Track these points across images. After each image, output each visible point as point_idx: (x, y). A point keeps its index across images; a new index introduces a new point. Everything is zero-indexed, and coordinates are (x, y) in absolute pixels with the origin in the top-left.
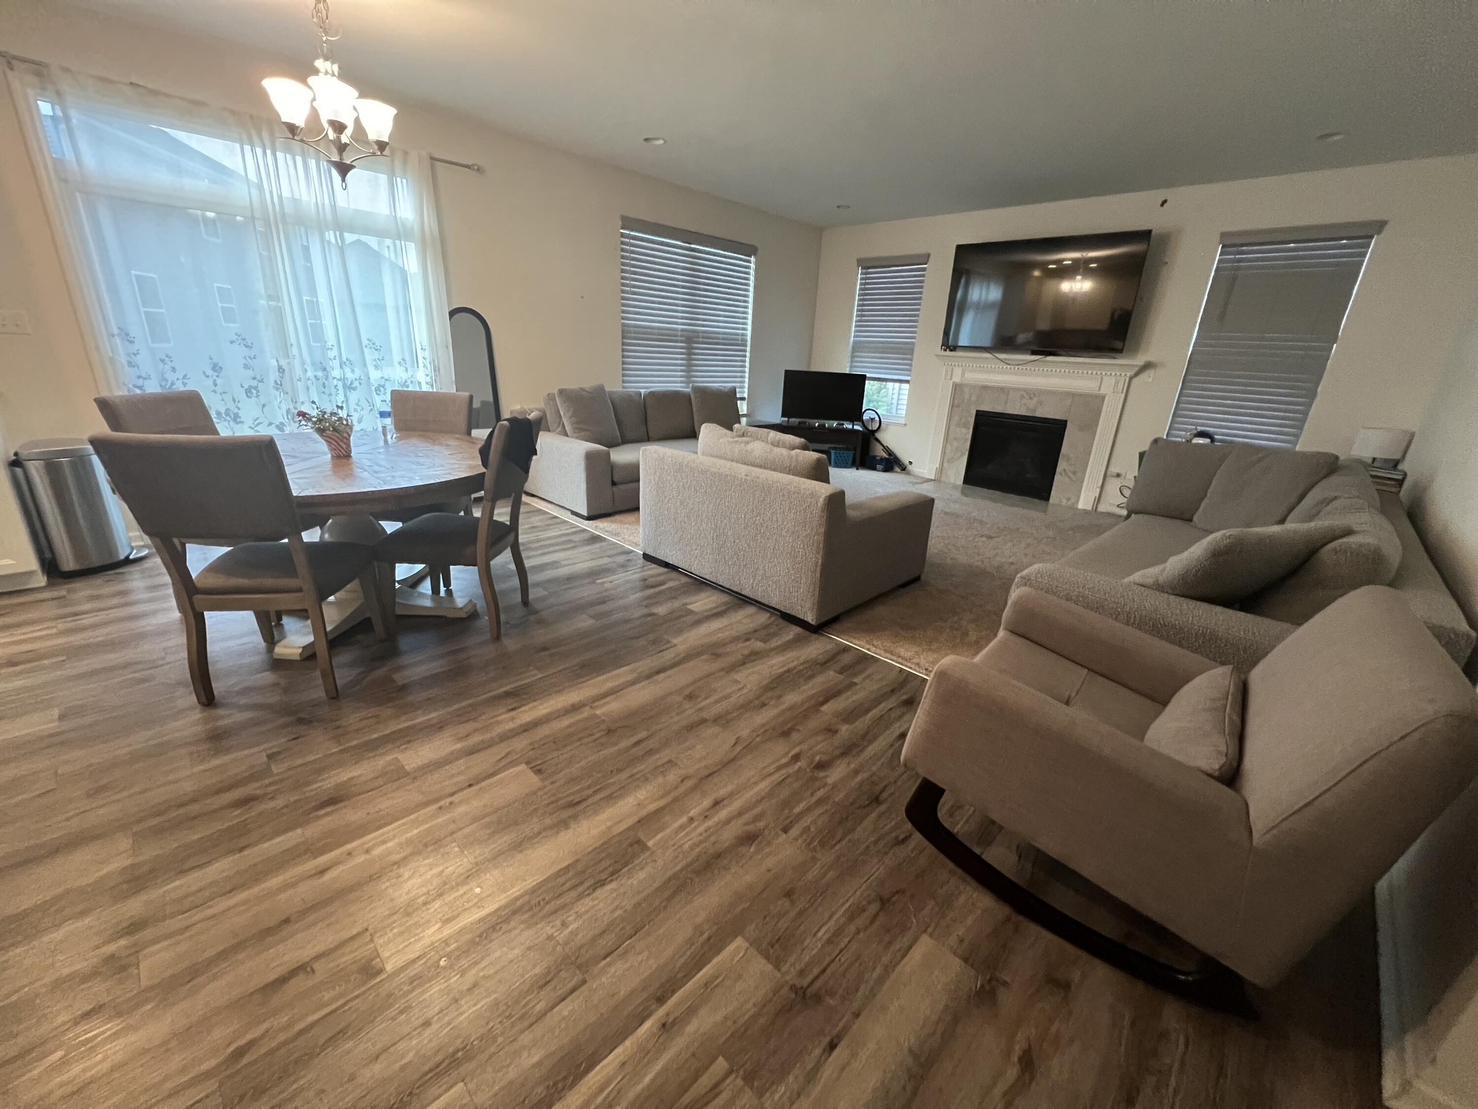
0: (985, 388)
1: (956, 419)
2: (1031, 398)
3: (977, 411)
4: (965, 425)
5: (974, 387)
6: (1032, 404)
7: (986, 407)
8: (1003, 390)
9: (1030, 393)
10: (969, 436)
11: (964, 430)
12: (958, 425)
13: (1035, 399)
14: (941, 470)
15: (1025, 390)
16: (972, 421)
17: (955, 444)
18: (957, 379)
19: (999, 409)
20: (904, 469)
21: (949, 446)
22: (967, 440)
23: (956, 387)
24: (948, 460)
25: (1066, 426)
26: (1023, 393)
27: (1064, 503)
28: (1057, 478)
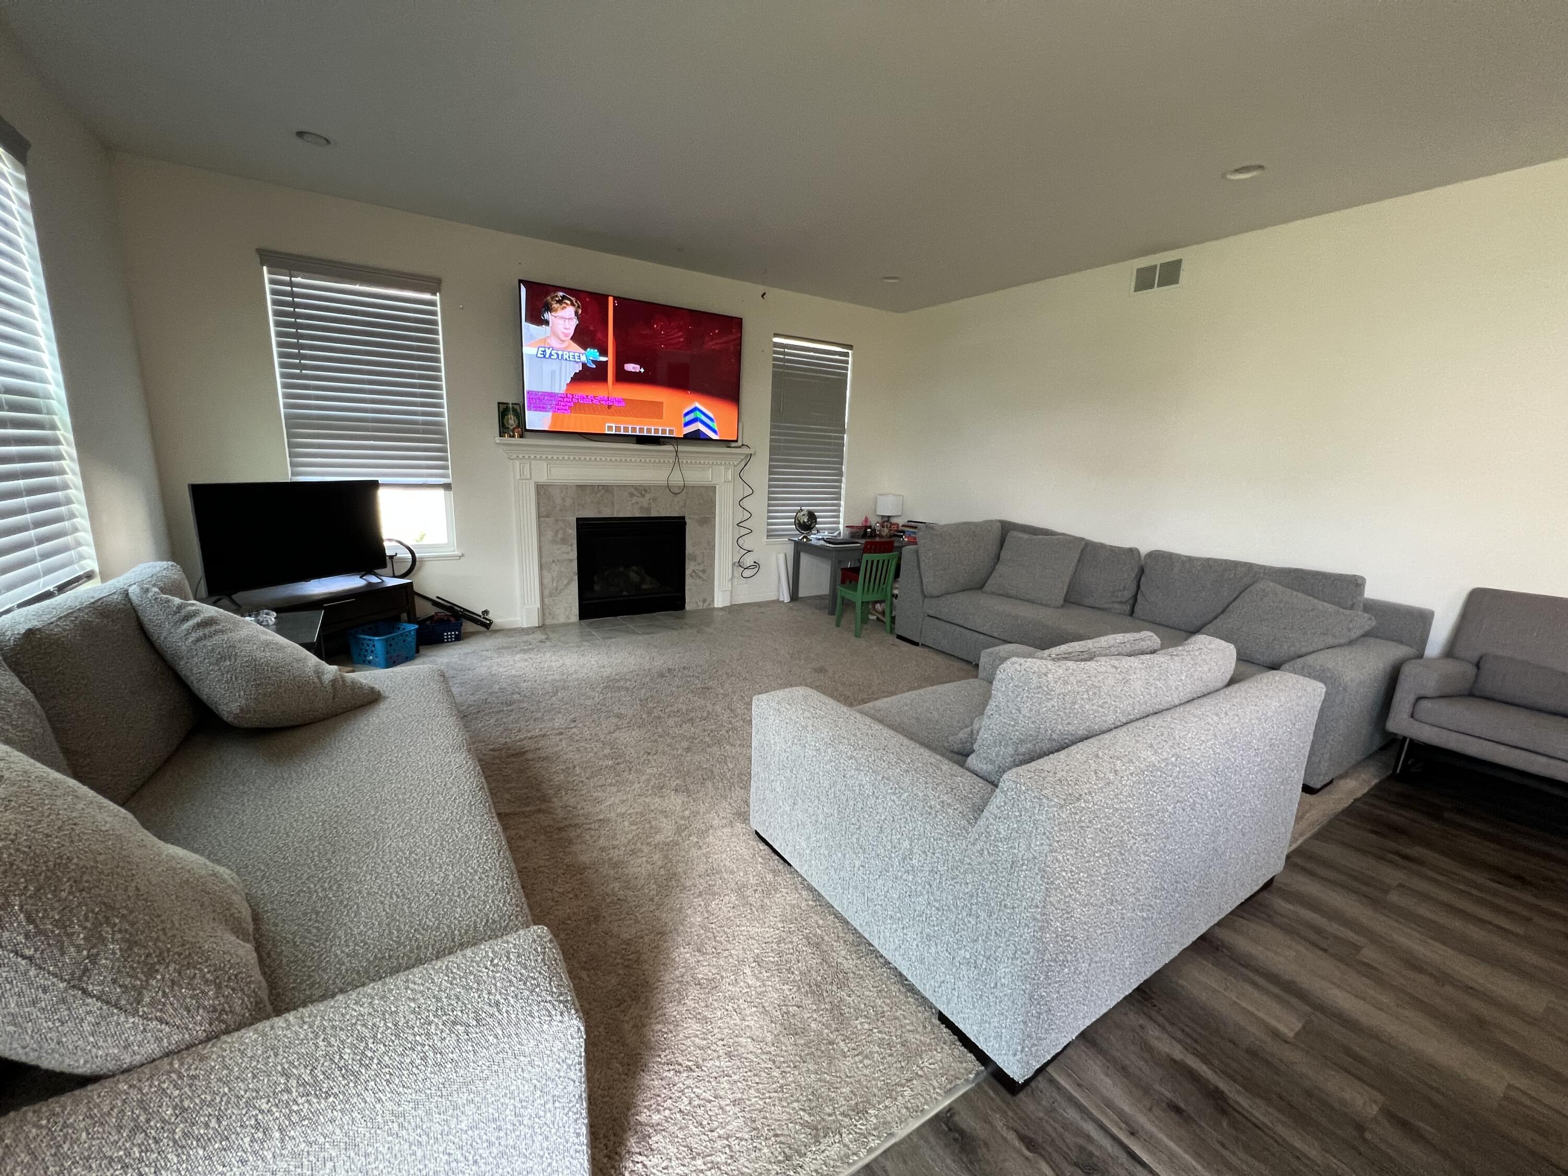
0: (581, 488)
1: (549, 534)
2: (643, 496)
3: (578, 519)
4: (564, 541)
5: (565, 487)
6: (644, 502)
7: (589, 513)
8: (607, 489)
9: (642, 490)
10: (574, 555)
11: (565, 548)
12: (554, 542)
13: (648, 496)
14: (544, 610)
15: (635, 487)
16: (573, 532)
17: (555, 568)
18: (543, 479)
19: (606, 513)
20: (484, 623)
21: (545, 573)
22: (571, 561)
23: (542, 490)
24: (547, 595)
25: (685, 524)
26: (633, 491)
27: (701, 606)
28: (688, 581)
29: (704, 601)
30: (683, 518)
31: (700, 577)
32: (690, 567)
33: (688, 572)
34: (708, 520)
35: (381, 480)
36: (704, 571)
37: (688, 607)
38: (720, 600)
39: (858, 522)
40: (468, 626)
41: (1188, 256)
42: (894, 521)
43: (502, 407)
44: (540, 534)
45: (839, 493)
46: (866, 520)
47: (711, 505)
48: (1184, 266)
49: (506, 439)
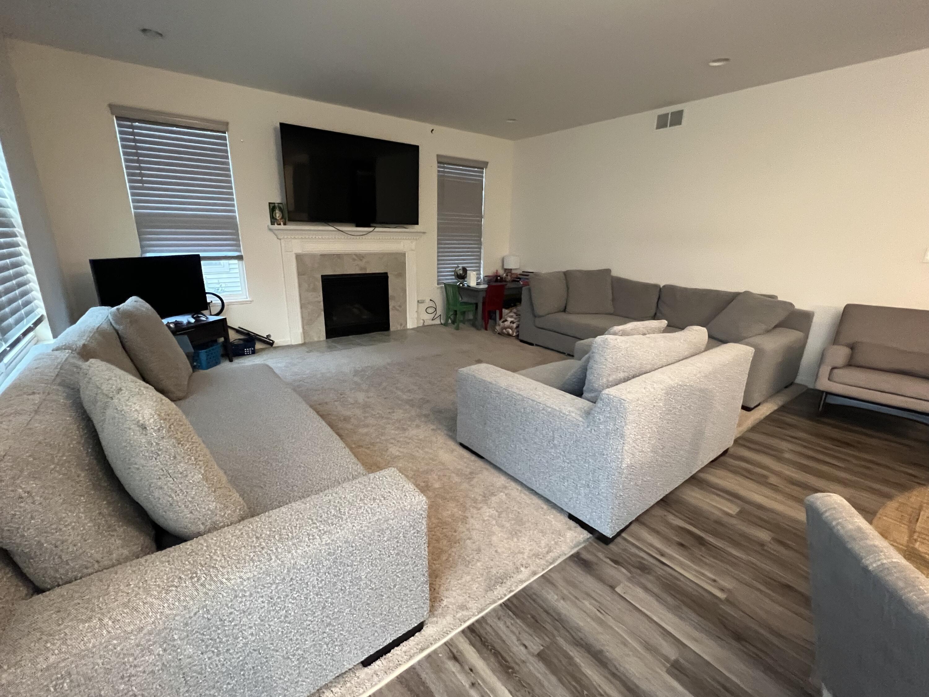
0: (323, 256)
1: (306, 286)
2: (361, 260)
3: (322, 276)
4: (314, 290)
5: (313, 256)
6: (362, 264)
7: (329, 272)
8: (339, 256)
9: (360, 257)
10: (321, 298)
11: (315, 294)
12: (309, 290)
13: (364, 260)
14: (305, 333)
15: (356, 255)
16: (319, 284)
17: (310, 307)
18: (299, 251)
19: (339, 272)
20: (269, 343)
21: (306, 311)
22: (320, 302)
23: (299, 257)
24: (307, 323)
25: (388, 277)
26: (354, 257)
27: (399, 328)
28: (391, 313)
29: (401, 325)
30: (386, 273)
31: (398, 310)
32: (392, 304)
33: (390, 307)
34: (402, 274)
35: (202, 254)
36: (400, 306)
37: (392, 328)
38: (411, 324)
39: (490, 273)
40: (258, 346)
41: (687, 108)
42: (513, 272)
43: (272, 205)
44: (300, 286)
45: (480, 256)
46: (497, 271)
47: (403, 265)
48: (685, 115)
49: (276, 226)
